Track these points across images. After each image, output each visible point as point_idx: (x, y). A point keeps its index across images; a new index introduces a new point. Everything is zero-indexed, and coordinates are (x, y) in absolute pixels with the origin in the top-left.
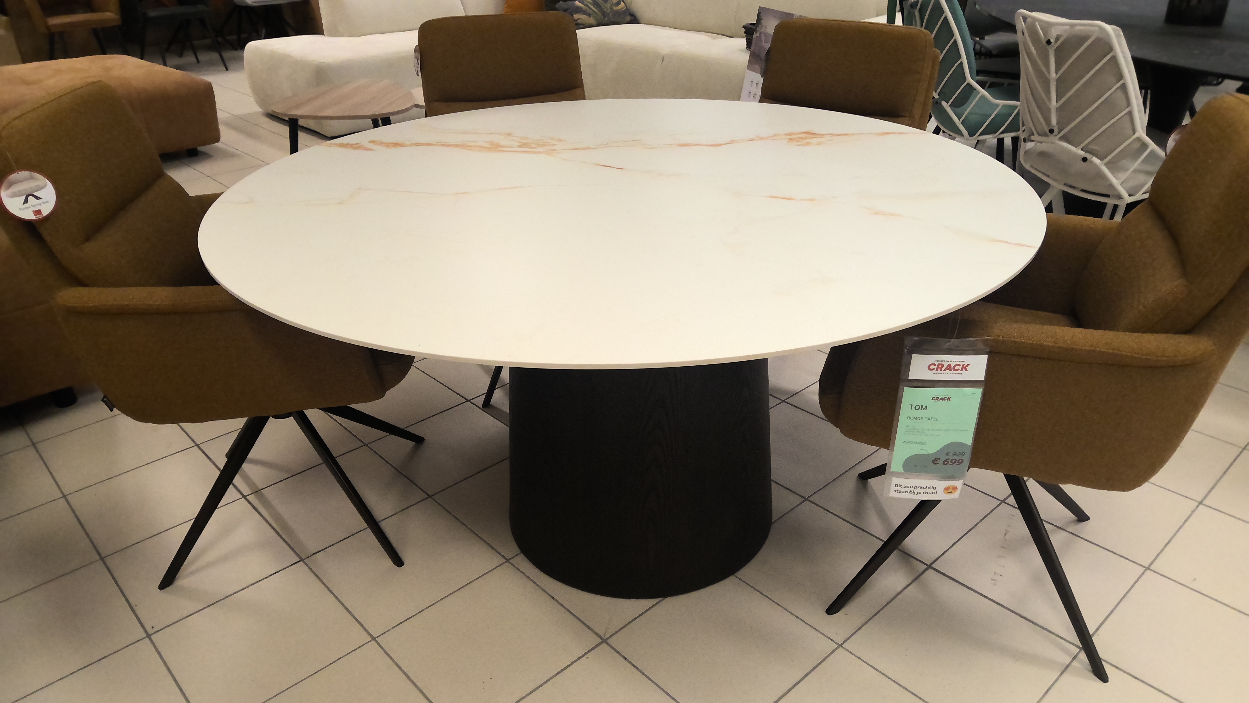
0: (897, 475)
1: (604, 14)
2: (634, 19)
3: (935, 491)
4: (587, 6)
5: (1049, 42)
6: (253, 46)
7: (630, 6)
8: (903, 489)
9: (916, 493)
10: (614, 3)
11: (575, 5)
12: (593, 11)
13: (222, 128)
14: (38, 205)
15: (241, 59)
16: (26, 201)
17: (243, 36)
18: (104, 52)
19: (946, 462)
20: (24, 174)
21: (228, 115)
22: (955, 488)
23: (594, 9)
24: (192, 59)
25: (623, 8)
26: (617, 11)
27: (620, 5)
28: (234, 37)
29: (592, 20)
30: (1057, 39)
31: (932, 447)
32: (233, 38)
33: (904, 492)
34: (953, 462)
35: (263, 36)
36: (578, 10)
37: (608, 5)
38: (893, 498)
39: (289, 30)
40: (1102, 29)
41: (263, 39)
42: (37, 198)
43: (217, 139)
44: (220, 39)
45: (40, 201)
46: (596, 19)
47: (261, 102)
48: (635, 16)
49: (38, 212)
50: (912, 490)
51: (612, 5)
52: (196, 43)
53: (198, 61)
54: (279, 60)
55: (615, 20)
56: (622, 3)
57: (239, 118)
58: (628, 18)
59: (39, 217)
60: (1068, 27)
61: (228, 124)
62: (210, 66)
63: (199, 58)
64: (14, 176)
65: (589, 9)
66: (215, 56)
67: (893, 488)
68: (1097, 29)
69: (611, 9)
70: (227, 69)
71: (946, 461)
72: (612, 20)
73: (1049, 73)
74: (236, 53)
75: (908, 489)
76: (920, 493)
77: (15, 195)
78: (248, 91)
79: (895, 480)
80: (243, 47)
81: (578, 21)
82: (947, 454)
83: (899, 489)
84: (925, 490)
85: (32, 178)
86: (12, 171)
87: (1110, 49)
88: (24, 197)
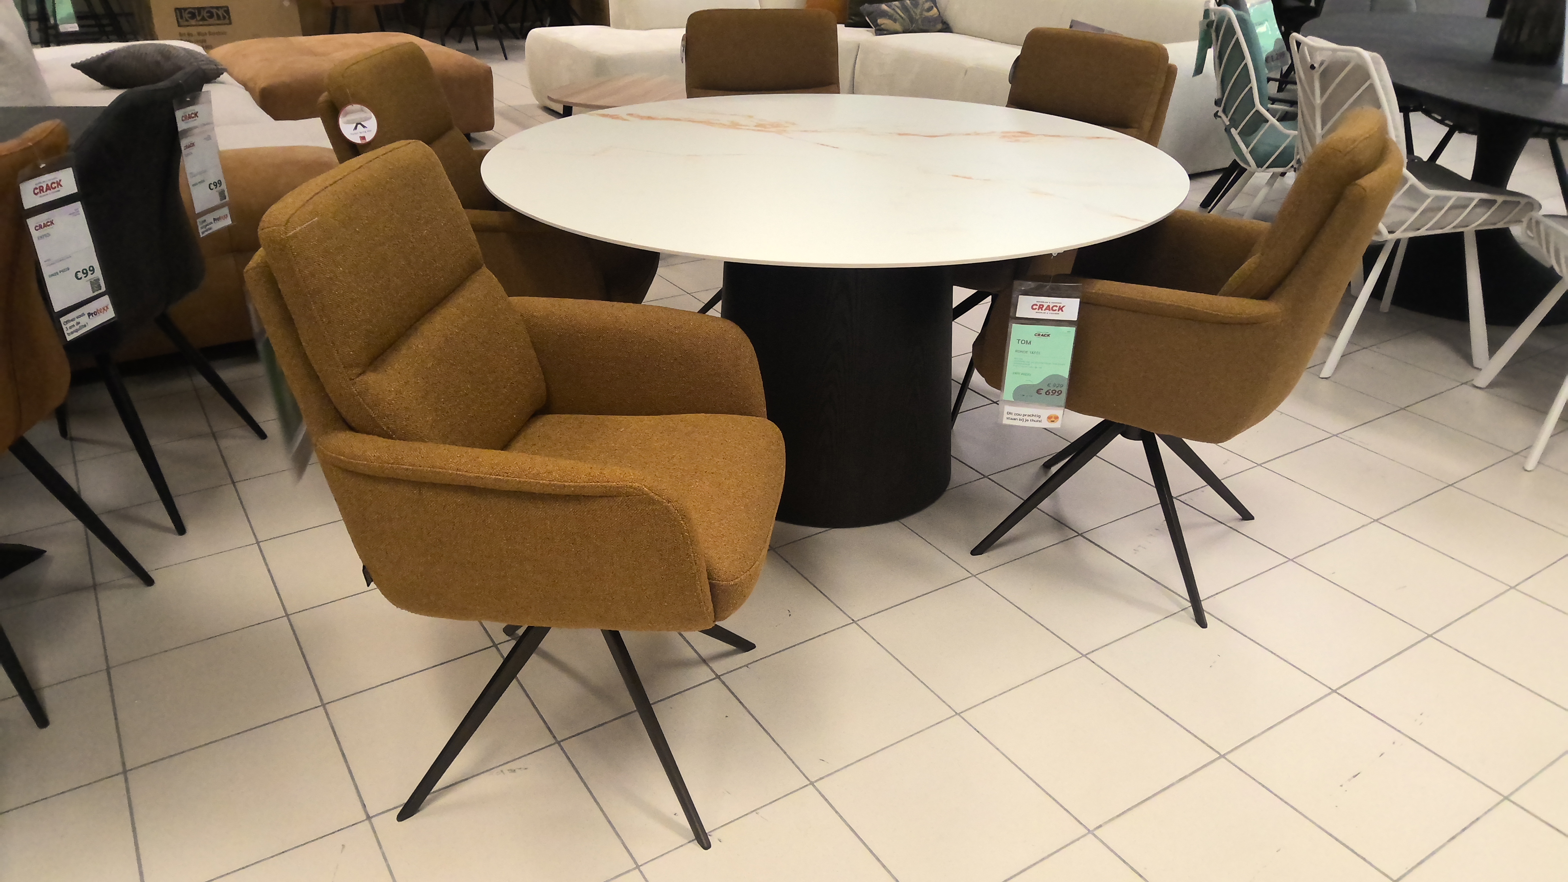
0: (1009, 402)
1: (912, 20)
2: (946, 28)
3: (1040, 419)
4: (894, 9)
5: (1313, 67)
6: (537, 34)
7: (944, 13)
8: (1014, 417)
9: (1025, 421)
10: (926, 8)
11: (880, 9)
12: (900, 16)
13: (496, 117)
14: (363, 132)
15: (522, 48)
16: (356, 128)
17: (527, 24)
18: (382, 29)
19: (1047, 393)
20: (357, 107)
21: (504, 105)
22: (1057, 418)
23: (901, 14)
24: (472, 45)
25: (935, 14)
26: (926, 18)
27: (932, 11)
28: (518, 25)
29: (897, 26)
30: (1321, 64)
31: (1036, 378)
32: (516, 25)
33: (1015, 419)
34: (1054, 392)
35: (547, 25)
36: (884, 14)
37: (918, 11)
38: (1006, 425)
39: (575, 20)
40: (1359, 55)
41: (549, 26)
42: (364, 127)
43: (490, 126)
44: (502, 26)
45: (365, 129)
46: (901, 24)
47: (538, 93)
48: (948, 25)
49: (363, 138)
50: (1021, 417)
51: (923, 10)
52: (478, 28)
53: (477, 49)
54: (564, 49)
55: (925, 28)
56: (935, 9)
57: (515, 109)
58: (940, 26)
59: (364, 142)
60: (1331, 53)
61: (502, 114)
62: (490, 52)
63: (479, 45)
64: (349, 108)
65: (895, 13)
66: (497, 43)
67: (1006, 416)
68: (1355, 54)
69: (921, 14)
70: (506, 59)
71: (1047, 391)
72: (921, 27)
73: (1314, 99)
74: (518, 43)
75: (1018, 417)
76: (1028, 420)
77: (349, 122)
78: (527, 82)
79: (1007, 408)
80: (524, 36)
81: (882, 26)
82: (1048, 385)
83: (1010, 416)
84: (1033, 418)
85: (362, 110)
86: (349, 103)
87: (1367, 76)
88: (355, 125)
